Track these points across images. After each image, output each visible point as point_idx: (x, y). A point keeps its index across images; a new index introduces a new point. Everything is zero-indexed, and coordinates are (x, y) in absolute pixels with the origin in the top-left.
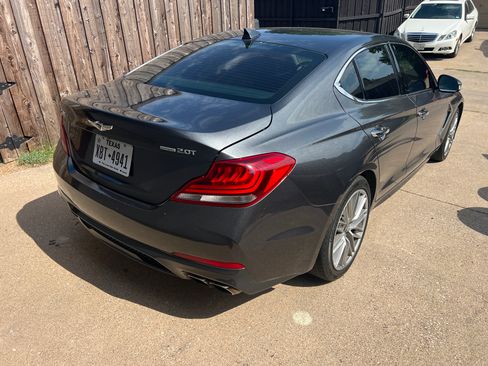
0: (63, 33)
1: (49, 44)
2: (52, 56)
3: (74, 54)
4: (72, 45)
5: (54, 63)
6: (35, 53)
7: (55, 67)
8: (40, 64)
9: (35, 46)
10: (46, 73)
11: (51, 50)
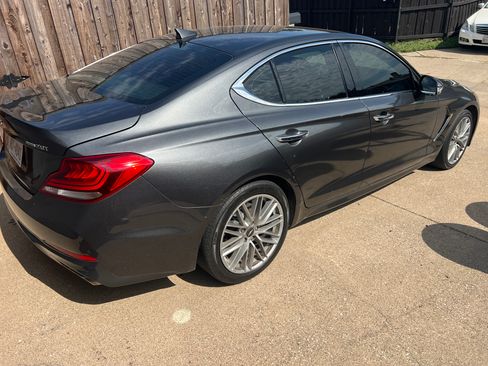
0: (75, 32)
1: (61, 42)
2: (64, 52)
3: (85, 50)
4: (84, 43)
5: (66, 59)
6: (48, 49)
7: (67, 62)
8: (52, 60)
9: (47, 44)
10: (58, 68)
11: (63, 47)
